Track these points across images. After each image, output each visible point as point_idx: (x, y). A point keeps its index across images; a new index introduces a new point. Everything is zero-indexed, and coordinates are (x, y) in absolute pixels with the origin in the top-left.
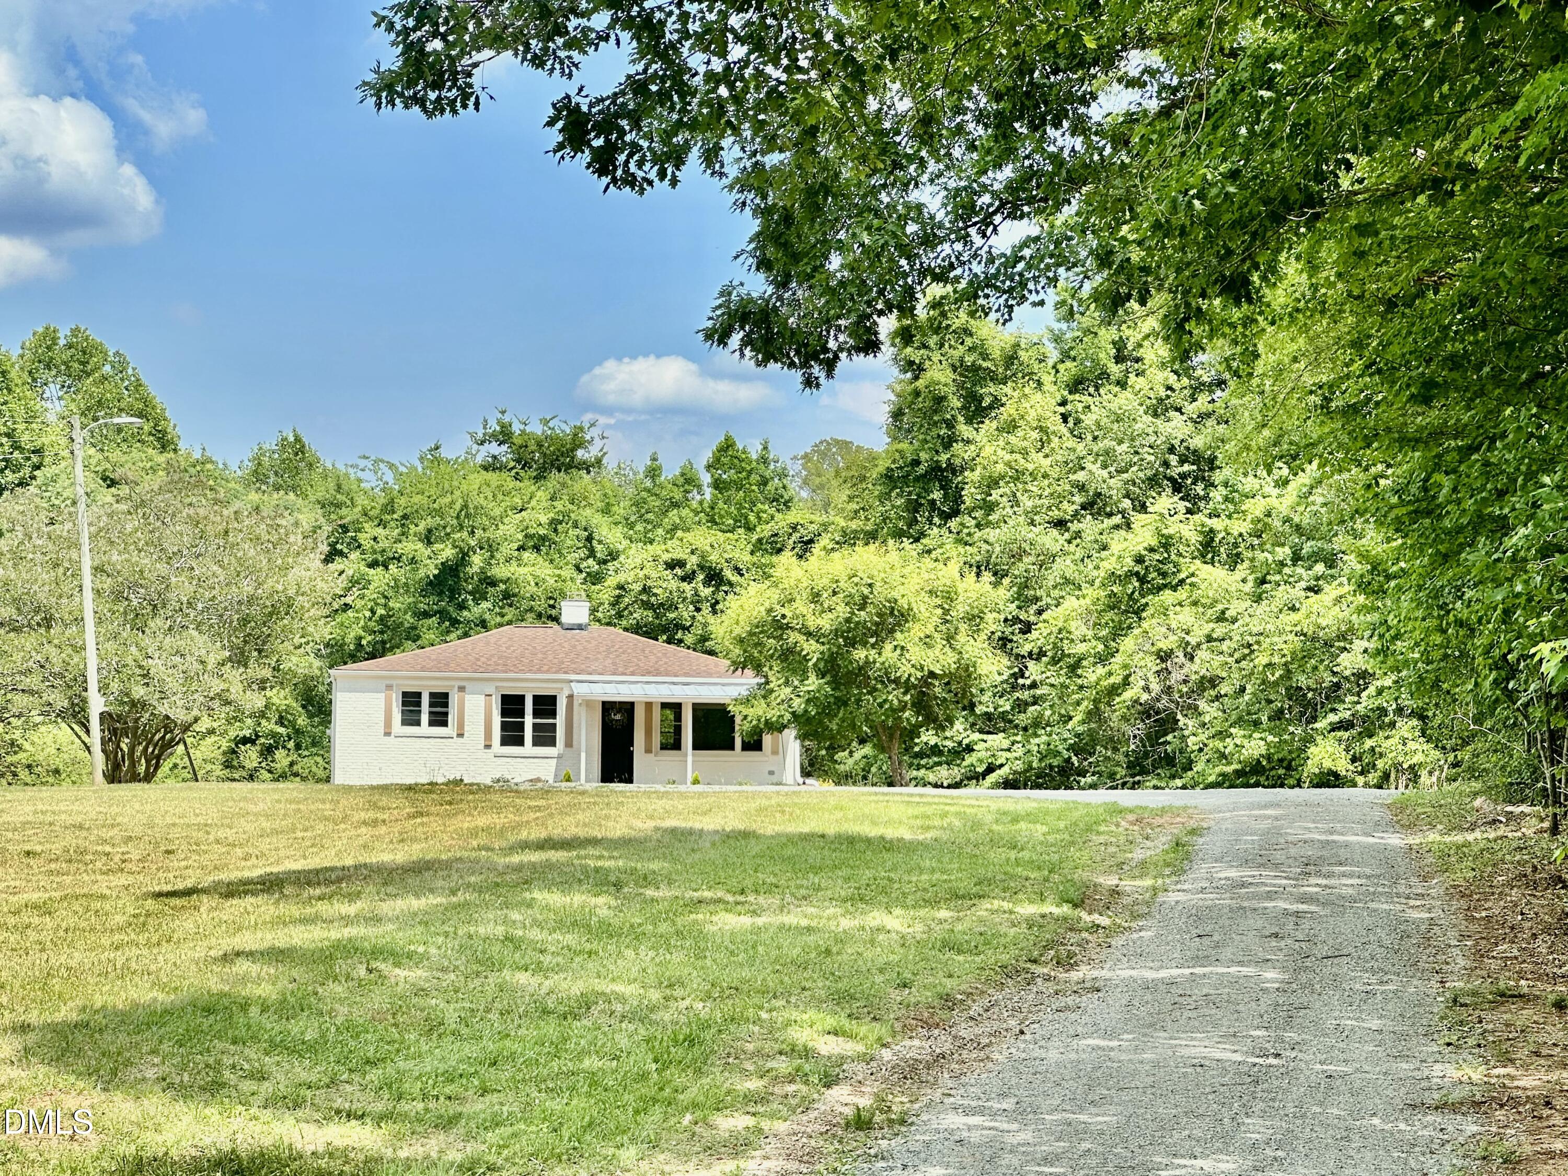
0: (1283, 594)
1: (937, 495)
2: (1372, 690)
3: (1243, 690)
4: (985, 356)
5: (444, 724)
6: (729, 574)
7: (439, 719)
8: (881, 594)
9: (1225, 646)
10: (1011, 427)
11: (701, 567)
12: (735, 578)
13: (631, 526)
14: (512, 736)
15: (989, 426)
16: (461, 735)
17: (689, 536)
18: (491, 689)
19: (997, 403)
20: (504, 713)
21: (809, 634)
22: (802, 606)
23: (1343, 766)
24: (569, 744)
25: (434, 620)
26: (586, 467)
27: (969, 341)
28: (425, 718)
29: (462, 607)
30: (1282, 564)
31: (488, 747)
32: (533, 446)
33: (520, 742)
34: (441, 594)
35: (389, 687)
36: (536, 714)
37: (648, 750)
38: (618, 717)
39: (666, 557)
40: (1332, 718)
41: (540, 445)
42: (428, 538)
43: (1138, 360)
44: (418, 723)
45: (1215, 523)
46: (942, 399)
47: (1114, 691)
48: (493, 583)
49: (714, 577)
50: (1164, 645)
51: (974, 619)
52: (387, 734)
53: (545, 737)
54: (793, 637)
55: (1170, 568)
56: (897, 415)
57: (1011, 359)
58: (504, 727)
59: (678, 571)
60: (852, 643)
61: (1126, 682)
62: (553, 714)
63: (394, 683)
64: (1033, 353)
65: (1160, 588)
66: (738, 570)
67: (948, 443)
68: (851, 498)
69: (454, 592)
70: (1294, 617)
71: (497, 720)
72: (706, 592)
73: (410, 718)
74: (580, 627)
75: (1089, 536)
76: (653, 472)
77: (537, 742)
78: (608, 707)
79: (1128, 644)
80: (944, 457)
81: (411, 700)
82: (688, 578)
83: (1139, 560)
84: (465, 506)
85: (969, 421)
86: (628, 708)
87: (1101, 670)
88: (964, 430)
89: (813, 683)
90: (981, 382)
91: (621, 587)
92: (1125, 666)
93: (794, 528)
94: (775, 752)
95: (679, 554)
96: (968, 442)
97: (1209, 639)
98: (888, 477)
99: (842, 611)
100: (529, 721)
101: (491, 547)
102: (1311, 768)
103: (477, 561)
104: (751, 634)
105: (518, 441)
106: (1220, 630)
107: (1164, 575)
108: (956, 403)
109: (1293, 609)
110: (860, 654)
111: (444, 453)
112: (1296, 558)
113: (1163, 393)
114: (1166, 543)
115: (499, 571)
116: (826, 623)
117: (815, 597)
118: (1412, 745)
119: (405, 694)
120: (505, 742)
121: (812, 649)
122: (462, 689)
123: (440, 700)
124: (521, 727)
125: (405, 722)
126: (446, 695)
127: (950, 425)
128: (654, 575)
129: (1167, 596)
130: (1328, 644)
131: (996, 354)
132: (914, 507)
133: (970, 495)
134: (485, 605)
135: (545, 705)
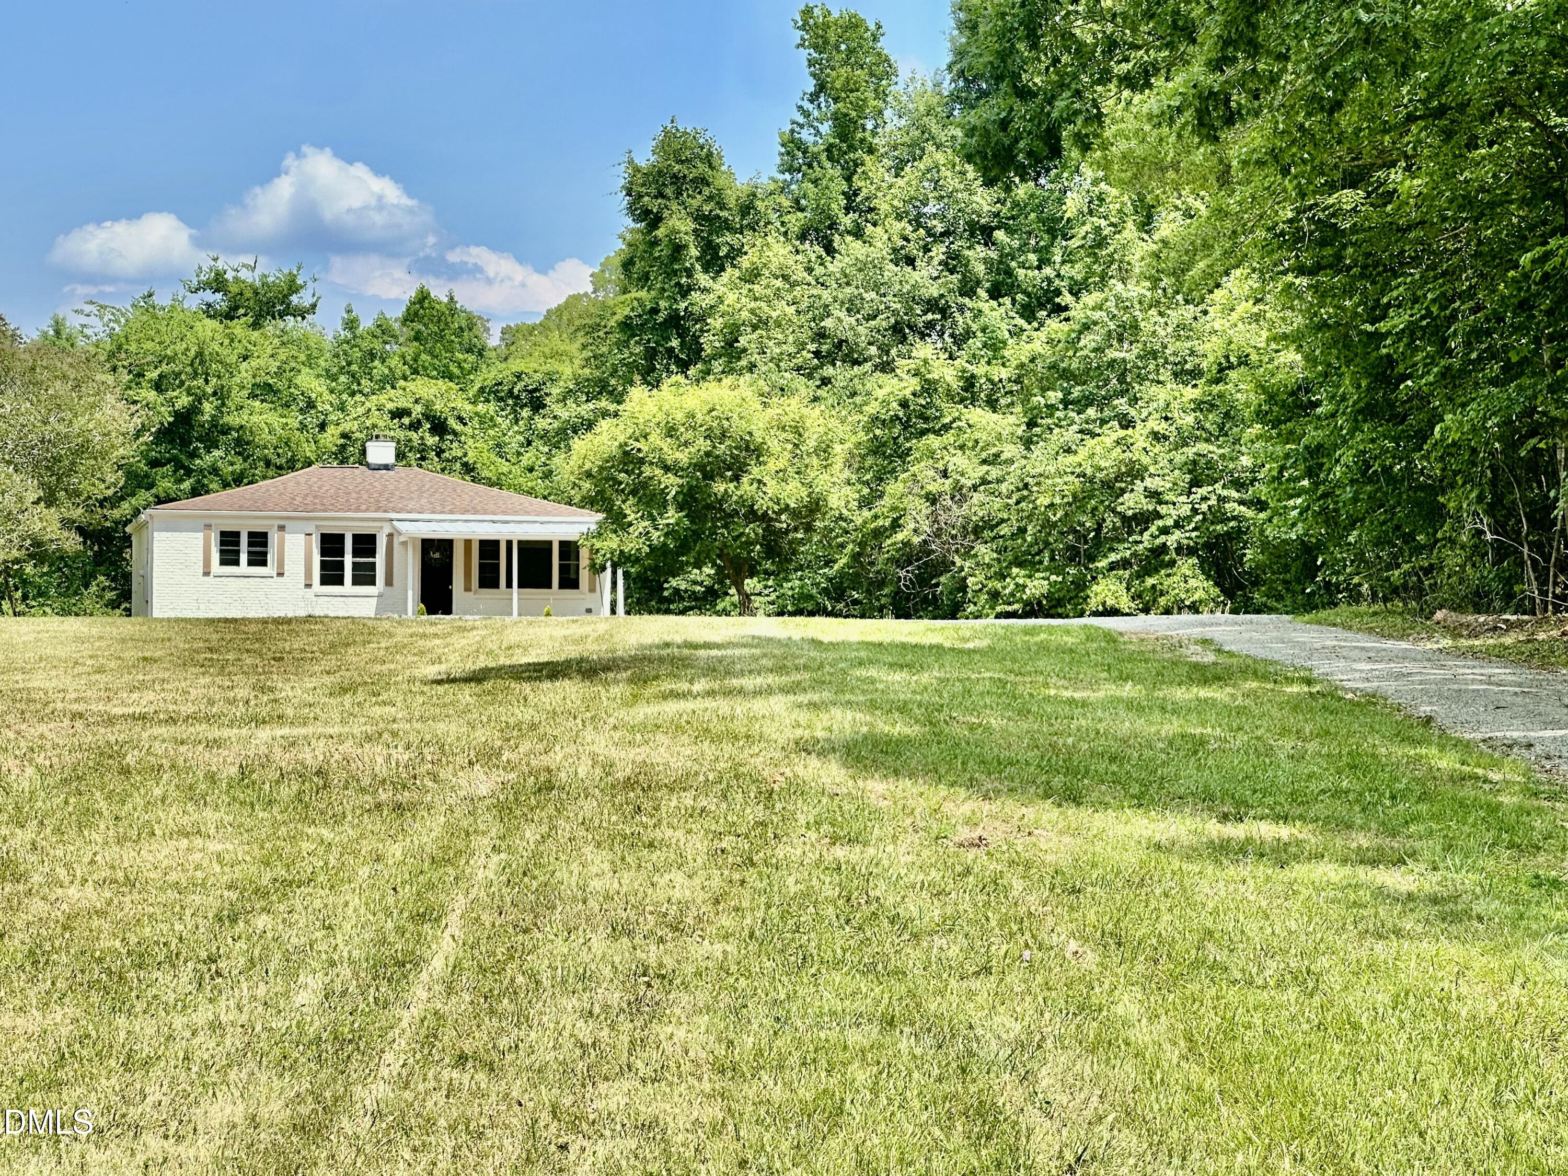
0: (1059, 437)
1: (675, 343)
2: (1153, 529)
3: (1022, 531)
4: (722, 207)
5: (264, 563)
6: (452, 423)
7: (258, 559)
9: (1004, 488)
10: (752, 276)
11: (427, 417)
12: (458, 427)
13: (334, 378)
14: (331, 575)
15: (730, 273)
16: (280, 574)
17: (411, 386)
18: (311, 528)
19: (736, 252)
20: (323, 553)
21: (667, 469)
22: (656, 439)
23: (1125, 603)
24: (389, 582)
25: (169, 468)
26: (302, 313)
27: (706, 191)
28: (244, 558)
29: (194, 455)
30: (1051, 408)
31: (308, 586)
32: (248, 294)
33: (340, 581)
34: (172, 442)
35: (208, 526)
36: (356, 553)
37: (468, 589)
38: (437, 555)
39: (390, 406)
40: (1113, 557)
41: (256, 293)
42: (158, 386)
43: (871, 210)
44: (236, 563)
45: (980, 370)
46: (685, 247)
47: (878, 534)
48: (226, 430)
49: (439, 427)
50: (933, 488)
52: (207, 574)
53: (365, 576)
54: (647, 471)
55: (931, 412)
56: (627, 265)
57: (746, 209)
58: (324, 565)
59: (406, 421)
60: (709, 476)
61: (896, 525)
62: (372, 553)
63: (213, 522)
64: (769, 202)
65: (923, 433)
66: (460, 419)
67: (685, 292)
68: (584, 347)
69: (185, 442)
70: (1071, 459)
71: (317, 559)
72: (431, 440)
73: (229, 558)
74: (386, 467)
75: (840, 383)
76: (351, 325)
77: (356, 581)
78: (428, 545)
79: (894, 488)
80: (683, 305)
81: (229, 541)
82: (415, 426)
83: (904, 404)
84: (200, 354)
85: (706, 270)
86: (446, 546)
87: (866, 514)
88: (703, 279)
89: (672, 516)
90: (719, 232)
92: (894, 509)
93: (519, 377)
94: (592, 590)
95: (403, 403)
96: (705, 290)
97: (984, 482)
98: (626, 325)
99: (703, 445)
100: (348, 560)
101: (221, 394)
102: (1093, 604)
103: (208, 407)
104: (601, 468)
105: (234, 289)
106: (995, 472)
107: (926, 419)
108: (694, 252)
109: (1068, 451)
110: (719, 487)
111: (157, 300)
112: (1066, 403)
113: (901, 243)
114: (929, 387)
115: (232, 420)
116: (683, 457)
117: (670, 431)
118: (1192, 583)
119: (223, 534)
120: (325, 581)
121: (671, 483)
122: (282, 528)
123: (259, 540)
124: (341, 566)
125: (223, 562)
126: (264, 535)
127: (689, 273)
128: (381, 424)
129: (932, 441)
130: (1107, 485)
131: (732, 203)
132: (651, 354)
133: (710, 343)
134: (217, 453)
135: (365, 544)
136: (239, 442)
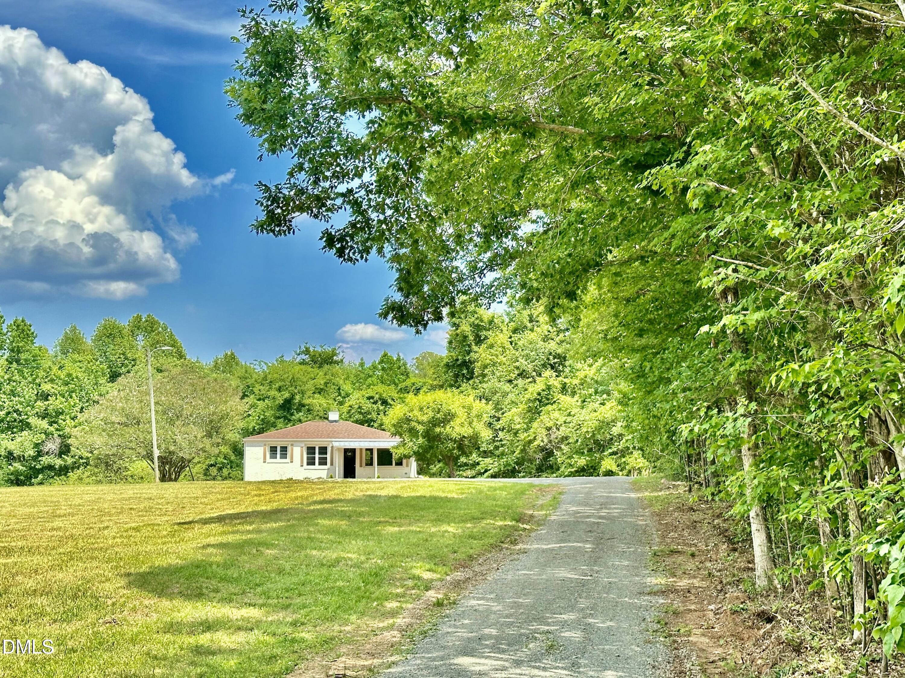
0: (592, 406)
1: (465, 371)
2: (624, 440)
3: (577, 441)
4: (482, 321)
5: (286, 458)
6: (390, 401)
7: (284, 455)
8: (445, 408)
9: (570, 425)
10: (491, 346)
11: (380, 399)
12: (392, 403)
13: (354, 384)
14: (311, 462)
15: (484, 346)
16: (292, 462)
17: (375, 388)
18: (303, 445)
19: (486, 338)
20: (308, 454)
21: (419, 423)
22: (416, 413)
23: (614, 468)
24: (332, 464)
25: (282, 420)
26: (337, 363)
27: (476, 316)
28: (278, 456)
29: (292, 414)
30: (591, 395)
31: (302, 466)
32: (317, 356)
33: (314, 464)
34: (284, 410)
35: (265, 445)
36: (320, 453)
37: (361, 466)
38: (350, 454)
39: (367, 395)
40: (610, 451)
41: (320, 355)
42: (279, 390)
43: (537, 321)
44: (276, 458)
45: (566, 380)
46: (467, 336)
47: (530, 442)
48: (304, 406)
49: (385, 402)
50: (548, 425)
51: (479, 416)
52: (265, 462)
53: (323, 462)
54: (413, 424)
55: (550, 397)
56: (450, 342)
57: (491, 322)
58: (308, 458)
59: (372, 401)
60: (435, 426)
61: (535, 439)
62: (326, 454)
63: (267, 443)
64: (499, 319)
65: (547, 404)
66: (393, 400)
67: (469, 353)
68: (434, 373)
69: (289, 409)
70: (596, 414)
71: (305, 456)
72: (382, 408)
73: (273, 456)
74: (335, 421)
75: (520, 386)
76: (362, 365)
77: (320, 464)
78: (346, 451)
79: (535, 425)
80: (467, 358)
81: (273, 450)
82: (375, 403)
83: (539, 394)
84: (293, 378)
85: (476, 344)
86: (353, 451)
87: (526, 435)
88: (475, 348)
89: (421, 440)
90: (481, 330)
91: (350, 406)
92: (535, 433)
93: (414, 384)
94: (407, 466)
95: (371, 394)
96: (476, 352)
97: (565, 422)
98: (447, 365)
99: (431, 414)
100: (317, 456)
101: (303, 393)
102: (603, 469)
103: (298, 397)
104: (398, 423)
105: (312, 354)
106: (569, 419)
107: (548, 399)
108: (471, 338)
109: (595, 411)
110: (438, 430)
111: (285, 358)
112: (596, 392)
113: (547, 333)
114: (549, 388)
115: (306, 401)
116: (425, 418)
117: (421, 409)
118: (638, 460)
119: (271, 447)
120: (308, 464)
121: (420, 428)
122: (292, 445)
123: (284, 449)
124: (314, 458)
125: (271, 458)
126: (286, 447)
127: (469, 346)
128: (363, 402)
129: (549, 407)
130: (608, 424)
131: (486, 320)
132: (456, 376)
133: (477, 371)
134: (301, 414)
135: (323, 450)
136: (309, 410)
